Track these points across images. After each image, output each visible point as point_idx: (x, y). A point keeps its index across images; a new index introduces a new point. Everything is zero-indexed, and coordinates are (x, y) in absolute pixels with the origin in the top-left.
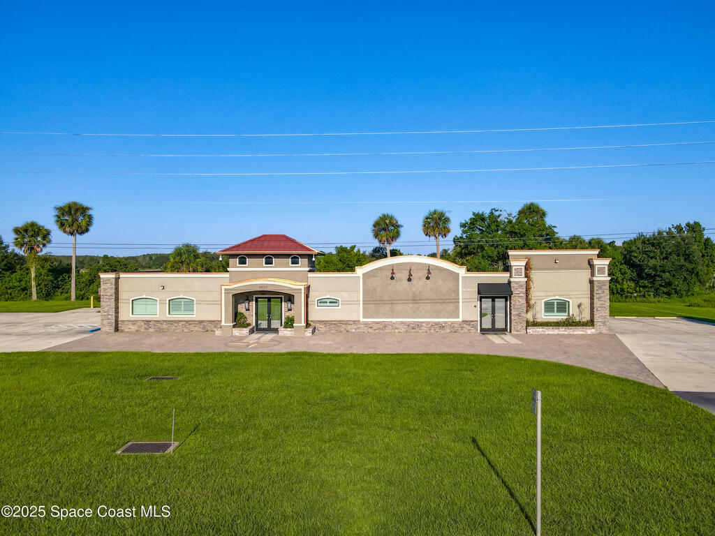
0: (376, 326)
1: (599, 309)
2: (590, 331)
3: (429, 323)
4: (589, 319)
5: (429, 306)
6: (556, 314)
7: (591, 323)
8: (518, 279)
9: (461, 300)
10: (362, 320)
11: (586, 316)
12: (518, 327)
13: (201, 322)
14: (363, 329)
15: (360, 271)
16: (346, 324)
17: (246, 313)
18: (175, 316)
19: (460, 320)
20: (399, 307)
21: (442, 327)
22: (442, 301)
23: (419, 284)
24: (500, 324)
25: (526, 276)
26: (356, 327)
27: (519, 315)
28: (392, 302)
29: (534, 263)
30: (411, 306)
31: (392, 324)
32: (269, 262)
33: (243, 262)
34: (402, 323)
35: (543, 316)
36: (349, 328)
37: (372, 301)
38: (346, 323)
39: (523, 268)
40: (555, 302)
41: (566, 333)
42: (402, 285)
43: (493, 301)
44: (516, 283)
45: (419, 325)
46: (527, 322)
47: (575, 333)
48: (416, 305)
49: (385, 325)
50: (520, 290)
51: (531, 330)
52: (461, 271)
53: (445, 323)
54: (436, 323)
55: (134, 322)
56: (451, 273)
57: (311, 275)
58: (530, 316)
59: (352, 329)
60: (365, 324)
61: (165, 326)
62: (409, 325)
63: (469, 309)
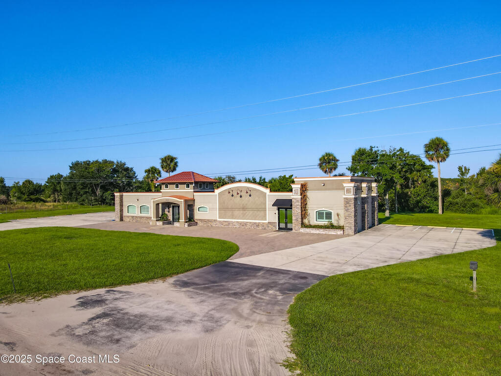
0: (225, 224)
1: (347, 217)
2: (340, 232)
3: (251, 223)
5: (251, 212)
6: (325, 220)
8: (296, 197)
9: (267, 209)
10: (218, 220)
12: (296, 228)
14: (219, 225)
15: (217, 191)
16: (211, 222)
17: (168, 214)
18: (143, 215)
19: (267, 221)
20: (236, 213)
21: (258, 225)
22: (258, 210)
23: (246, 199)
26: (215, 223)
27: (297, 220)
28: (232, 209)
29: (309, 186)
30: (241, 212)
31: (233, 223)
32: (177, 187)
33: (167, 187)
34: (237, 222)
35: (315, 221)
36: (212, 224)
37: (224, 209)
39: (299, 189)
40: (325, 212)
41: (324, 233)
42: (237, 200)
43: (286, 210)
44: (295, 199)
45: (246, 224)
47: (330, 233)
48: (245, 212)
49: (229, 223)
50: (298, 204)
52: (267, 191)
53: (259, 223)
54: (255, 223)
55: (128, 217)
56: (262, 192)
57: (195, 194)
58: (307, 221)
59: (214, 224)
60: (220, 222)
61: (139, 219)
62: (241, 223)
63: (272, 215)
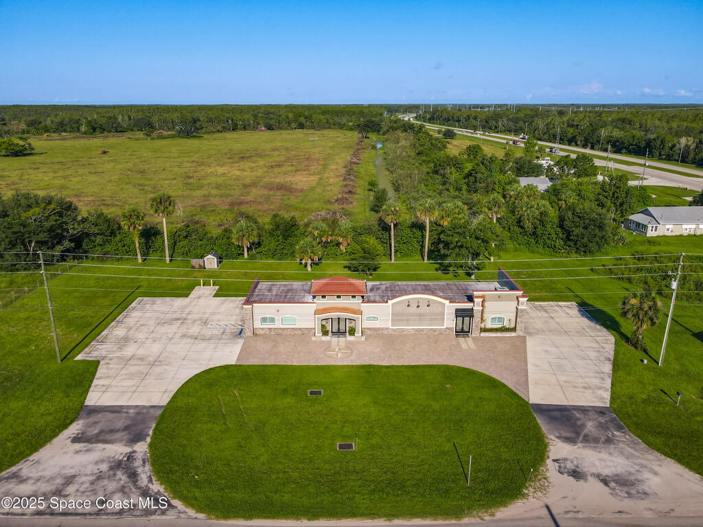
0: (398, 331)
1: (519, 323)
2: (513, 334)
3: (427, 329)
4: (514, 326)
6: (496, 324)
7: (514, 329)
8: (477, 308)
9: (445, 317)
10: (391, 327)
11: (512, 325)
12: (475, 333)
13: (300, 329)
14: (391, 332)
15: (390, 303)
17: (326, 325)
18: (286, 326)
19: (445, 327)
21: (434, 331)
23: (423, 309)
24: (466, 329)
25: (482, 306)
26: (387, 331)
27: (477, 326)
29: (486, 298)
30: (418, 320)
31: (407, 330)
32: (339, 297)
34: (413, 329)
35: (489, 325)
36: (383, 331)
37: (396, 317)
38: (382, 329)
39: (481, 302)
40: (497, 317)
42: (413, 309)
43: (463, 318)
44: (477, 310)
45: (422, 330)
46: (481, 329)
47: (506, 335)
48: (421, 320)
49: (403, 330)
50: (478, 313)
51: (483, 334)
52: (447, 302)
53: (436, 329)
54: (432, 329)
55: (262, 329)
56: (441, 303)
57: (362, 304)
58: (482, 326)
59: (385, 332)
60: (392, 329)
61: (279, 331)
62: (416, 330)
63: (450, 322)
